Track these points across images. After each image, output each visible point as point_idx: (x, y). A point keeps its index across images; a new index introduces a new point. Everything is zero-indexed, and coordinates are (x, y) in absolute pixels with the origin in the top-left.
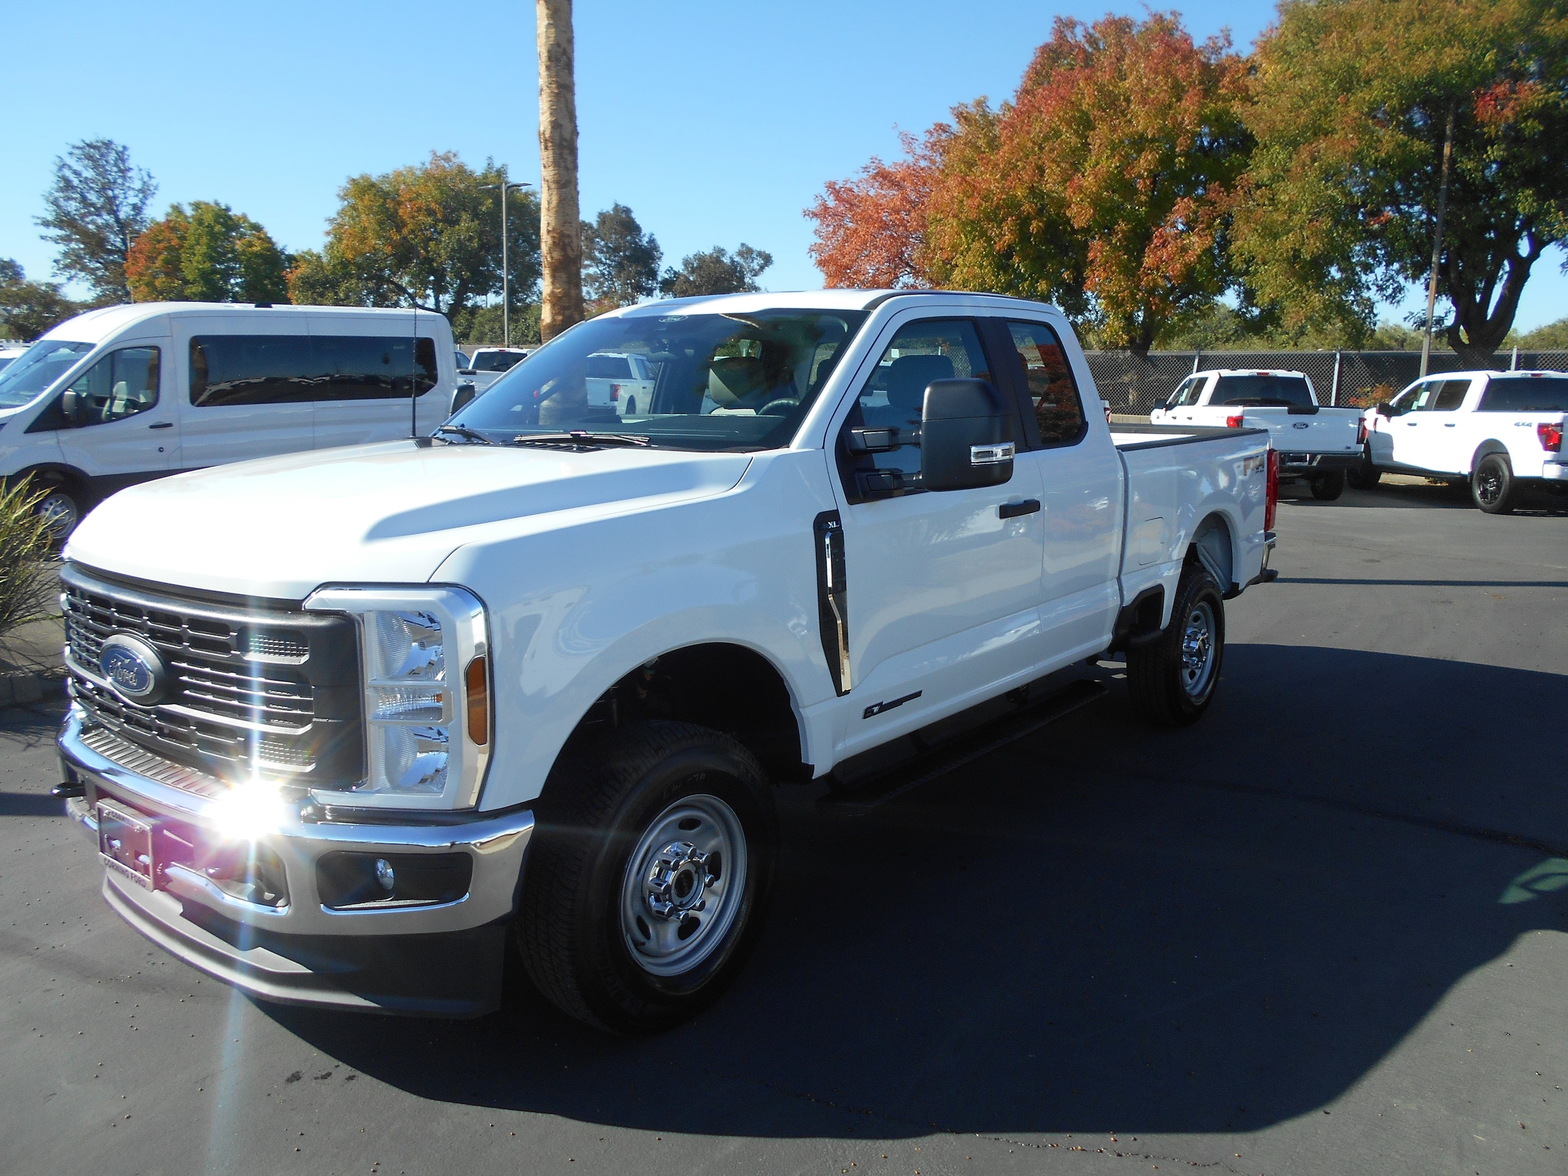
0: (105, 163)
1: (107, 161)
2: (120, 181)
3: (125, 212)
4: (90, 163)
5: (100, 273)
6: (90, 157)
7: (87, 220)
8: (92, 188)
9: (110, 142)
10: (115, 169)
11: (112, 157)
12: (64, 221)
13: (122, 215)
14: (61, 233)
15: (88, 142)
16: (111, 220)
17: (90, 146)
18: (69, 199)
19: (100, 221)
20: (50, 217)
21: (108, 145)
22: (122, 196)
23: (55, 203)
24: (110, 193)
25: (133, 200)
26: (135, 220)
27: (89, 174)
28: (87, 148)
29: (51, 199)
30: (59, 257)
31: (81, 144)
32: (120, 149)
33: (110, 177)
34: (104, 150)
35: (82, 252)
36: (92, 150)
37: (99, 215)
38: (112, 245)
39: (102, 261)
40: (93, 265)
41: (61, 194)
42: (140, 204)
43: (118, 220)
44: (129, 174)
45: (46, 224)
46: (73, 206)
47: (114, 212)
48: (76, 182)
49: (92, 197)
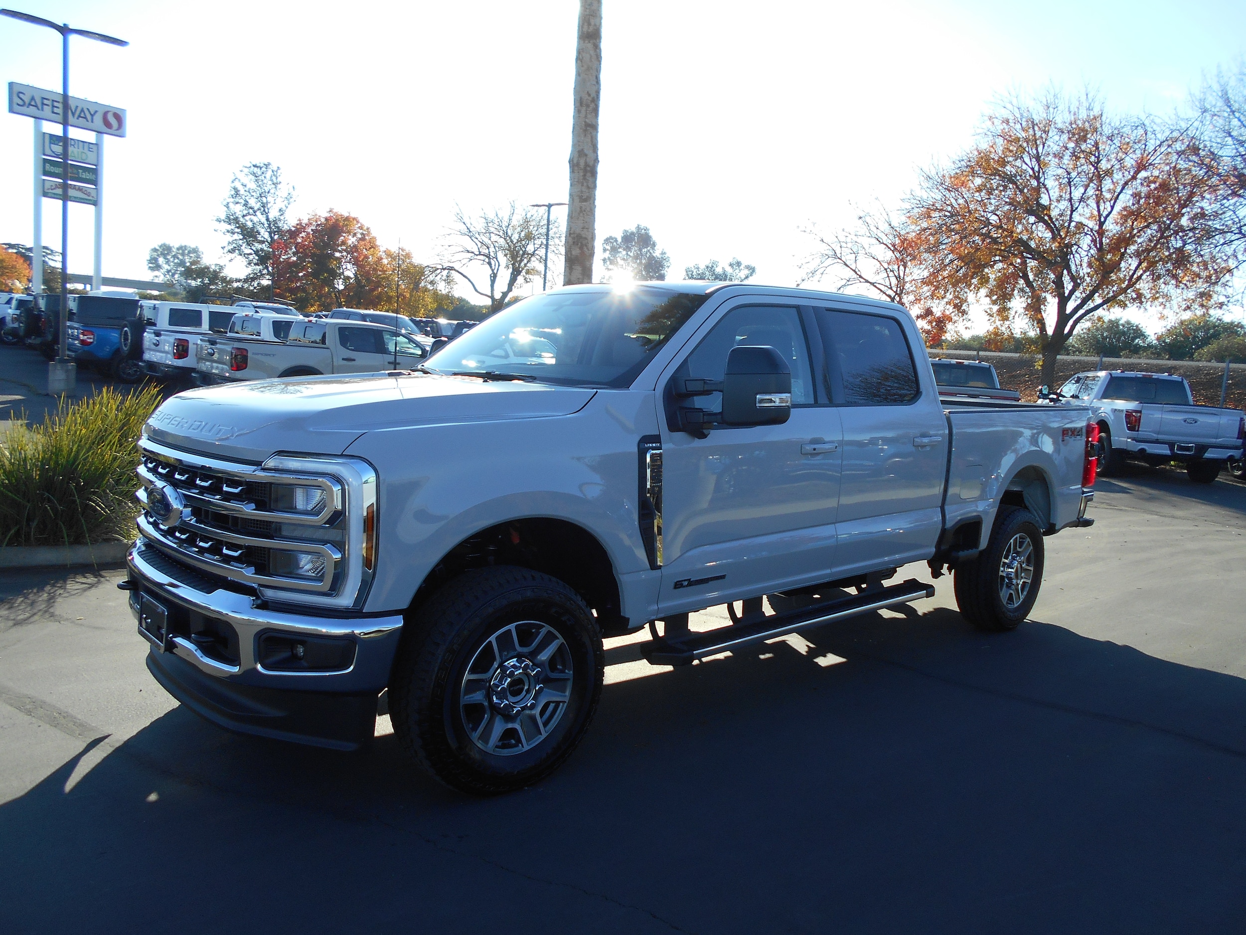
0: (263, 178)
1: (265, 177)
2: (272, 191)
3: (273, 214)
4: (253, 178)
5: (251, 257)
6: (254, 174)
7: (247, 218)
8: (252, 196)
9: (269, 164)
10: (270, 183)
11: (269, 173)
12: (232, 219)
13: (271, 217)
14: (229, 227)
15: (254, 164)
16: (263, 220)
17: (255, 166)
18: (237, 203)
19: (255, 219)
20: (223, 217)
21: (267, 165)
22: (272, 202)
23: (227, 206)
24: (264, 200)
25: (280, 204)
26: (280, 220)
27: (252, 185)
28: (252, 167)
29: (225, 203)
30: (225, 244)
31: (248, 165)
32: (275, 169)
33: (265, 188)
34: (264, 169)
35: (241, 242)
36: (256, 168)
37: (255, 215)
38: (262, 237)
39: (254, 249)
40: (248, 251)
41: (232, 200)
42: (284, 208)
43: (268, 220)
44: (279, 186)
45: (219, 220)
46: (238, 210)
47: (265, 213)
48: (242, 192)
49: (252, 202)
